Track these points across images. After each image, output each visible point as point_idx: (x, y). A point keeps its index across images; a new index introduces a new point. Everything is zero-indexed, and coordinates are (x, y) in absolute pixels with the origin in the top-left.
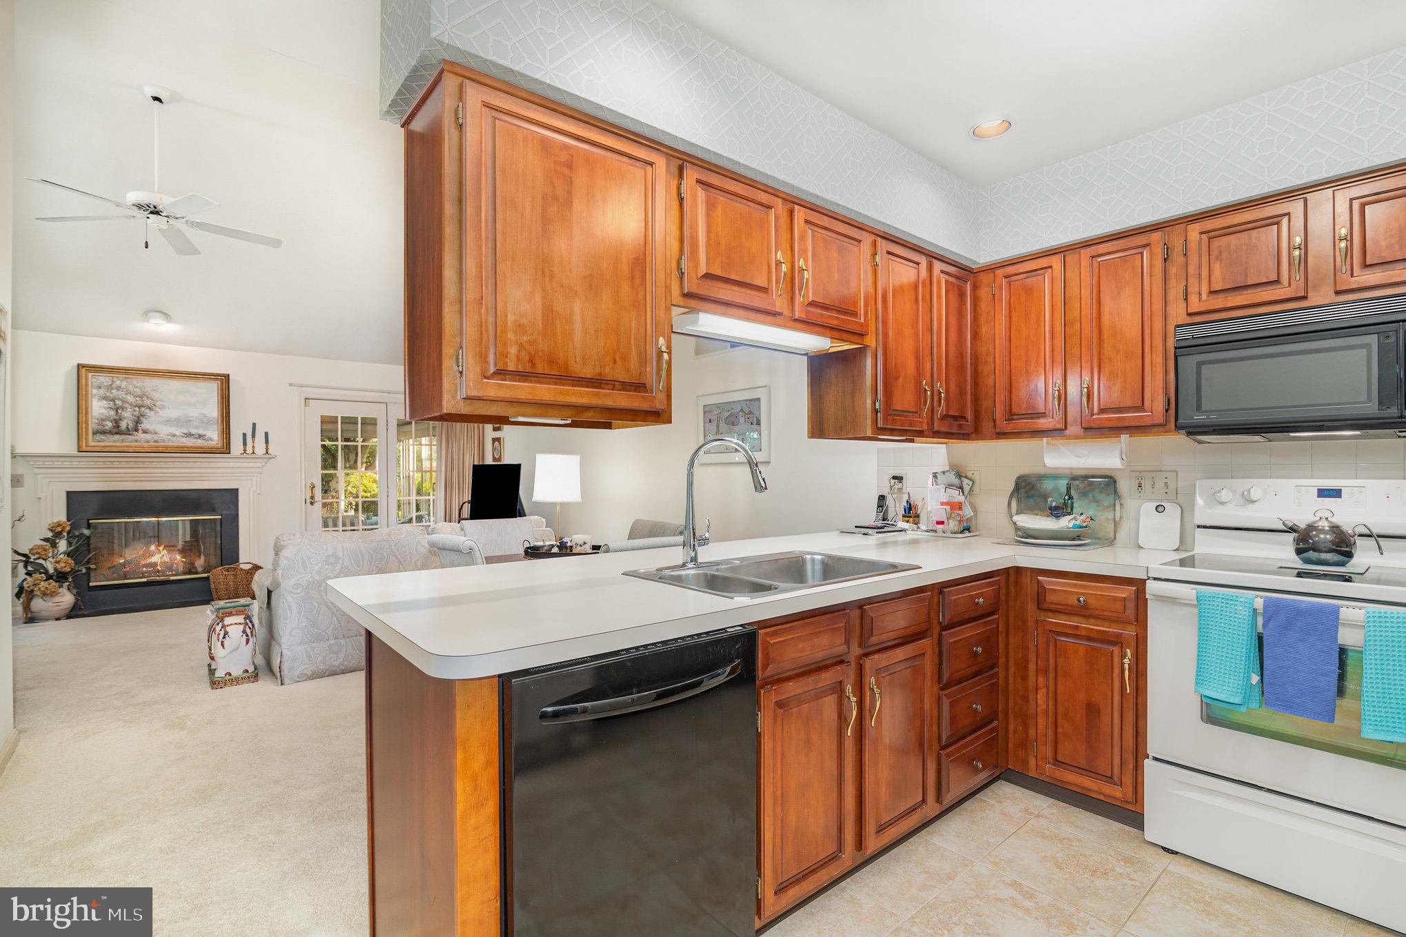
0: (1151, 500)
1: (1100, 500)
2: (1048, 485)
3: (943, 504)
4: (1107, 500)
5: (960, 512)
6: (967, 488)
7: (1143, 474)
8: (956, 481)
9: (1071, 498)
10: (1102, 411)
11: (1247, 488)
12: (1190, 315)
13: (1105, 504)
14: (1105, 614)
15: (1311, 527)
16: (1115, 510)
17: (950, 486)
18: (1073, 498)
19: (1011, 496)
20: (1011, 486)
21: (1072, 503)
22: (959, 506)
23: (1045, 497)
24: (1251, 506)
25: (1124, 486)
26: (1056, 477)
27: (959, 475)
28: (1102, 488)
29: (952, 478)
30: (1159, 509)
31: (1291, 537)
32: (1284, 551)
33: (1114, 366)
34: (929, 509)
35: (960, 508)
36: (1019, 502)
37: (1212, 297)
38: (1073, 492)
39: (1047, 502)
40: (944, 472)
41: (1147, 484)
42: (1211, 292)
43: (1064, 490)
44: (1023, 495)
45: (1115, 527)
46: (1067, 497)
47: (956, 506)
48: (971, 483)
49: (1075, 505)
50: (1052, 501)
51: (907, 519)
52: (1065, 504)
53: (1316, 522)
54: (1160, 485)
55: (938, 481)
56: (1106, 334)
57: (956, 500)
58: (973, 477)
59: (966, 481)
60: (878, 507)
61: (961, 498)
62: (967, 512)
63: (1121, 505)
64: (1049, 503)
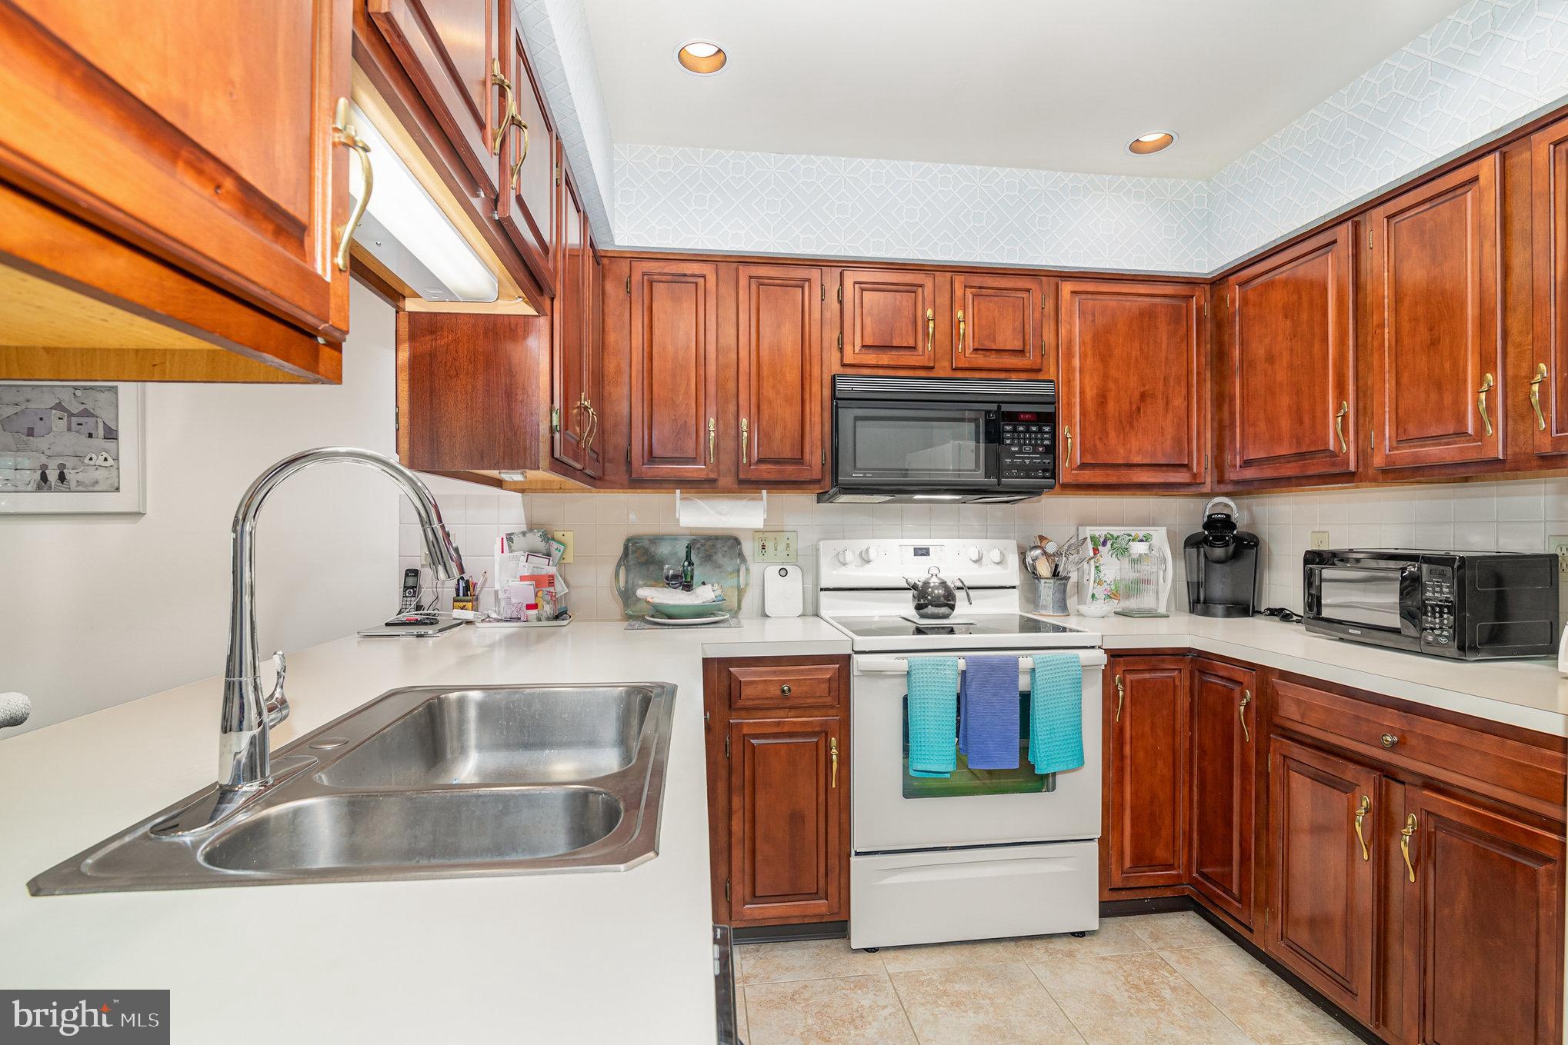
0: (773, 564)
1: (723, 565)
2: (664, 550)
3: (523, 578)
4: (728, 564)
5: (551, 589)
6: (556, 555)
7: (766, 535)
8: (541, 546)
9: (691, 564)
10: (761, 461)
11: (864, 548)
12: (844, 365)
13: (729, 569)
14: (809, 701)
15: (926, 584)
16: (739, 576)
17: (532, 553)
18: (693, 564)
19: (619, 565)
20: (619, 551)
21: (693, 570)
22: (551, 580)
23: (660, 564)
24: (867, 566)
25: (748, 547)
26: (674, 538)
27: (547, 537)
28: (726, 551)
29: (535, 540)
30: (783, 572)
31: (910, 594)
32: (904, 607)
33: (774, 410)
34: (497, 587)
35: (551, 584)
36: (628, 571)
37: (864, 351)
38: (693, 558)
39: (662, 569)
40: (524, 534)
41: (769, 545)
42: (863, 346)
43: (683, 554)
44: (632, 562)
45: (738, 595)
46: (686, 563)
47: (543, 582)
48: (562, 548)
49: (696, 573)
50: (669, 569)
51: (462, 604)
52: (684, 571)
53: (929, 579)
54: (782, 546)
55: (514, 546)
56: (765, 371)
57: (544, 572)
58: (563, 539)
59: (555, 545)
60: (406, 588)
61: (552, 570)
62: (560, 588)
63: (747, 570)
64: (665, 571)
